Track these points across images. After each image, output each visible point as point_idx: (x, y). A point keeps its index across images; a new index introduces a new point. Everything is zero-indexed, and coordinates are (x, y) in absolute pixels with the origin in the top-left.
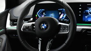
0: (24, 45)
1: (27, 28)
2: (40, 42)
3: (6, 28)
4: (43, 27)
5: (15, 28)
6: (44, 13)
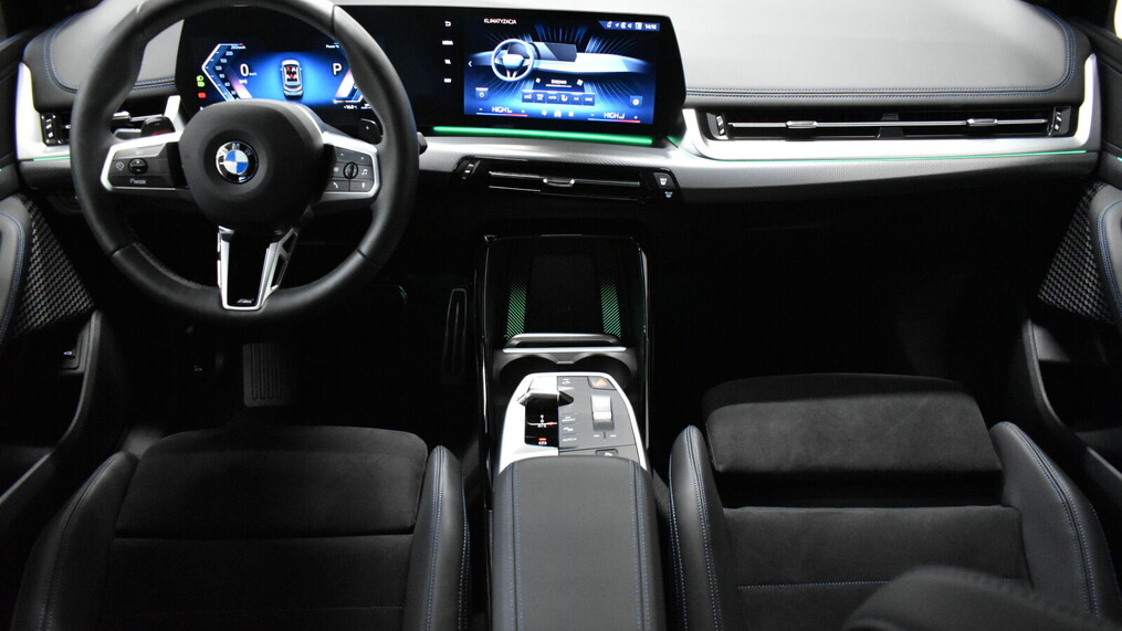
0: (130, 268)
1: (139, 168)
2: (223, 248)
3: (16, 162)
4: (231, 167)
5: (60, 156)
6: (242, 66)
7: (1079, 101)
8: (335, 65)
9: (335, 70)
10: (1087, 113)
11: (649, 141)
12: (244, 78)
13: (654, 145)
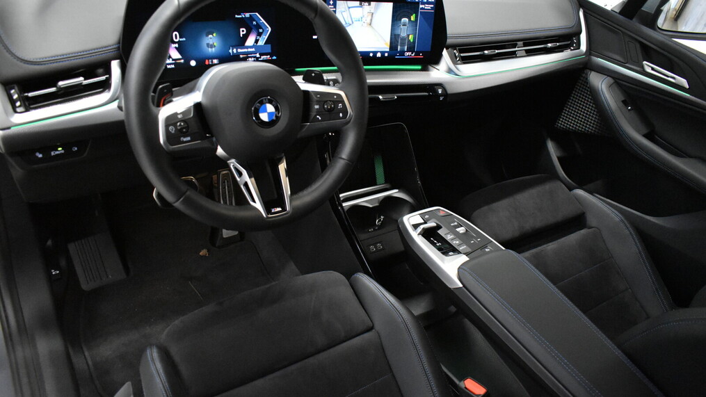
1: (184, 128)
6: (174, 33)
7: (580, 32)
8: (241, 29)
9: (242, 33)
10: (583, 37)
11: (419, 67)
12: (175, 43)
13: (422, 70)
